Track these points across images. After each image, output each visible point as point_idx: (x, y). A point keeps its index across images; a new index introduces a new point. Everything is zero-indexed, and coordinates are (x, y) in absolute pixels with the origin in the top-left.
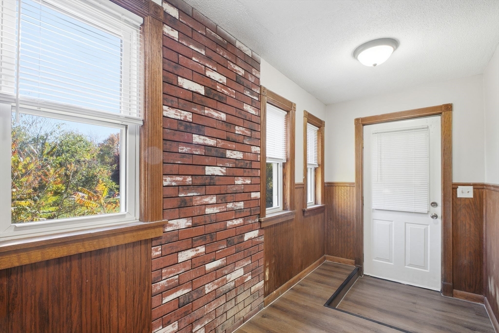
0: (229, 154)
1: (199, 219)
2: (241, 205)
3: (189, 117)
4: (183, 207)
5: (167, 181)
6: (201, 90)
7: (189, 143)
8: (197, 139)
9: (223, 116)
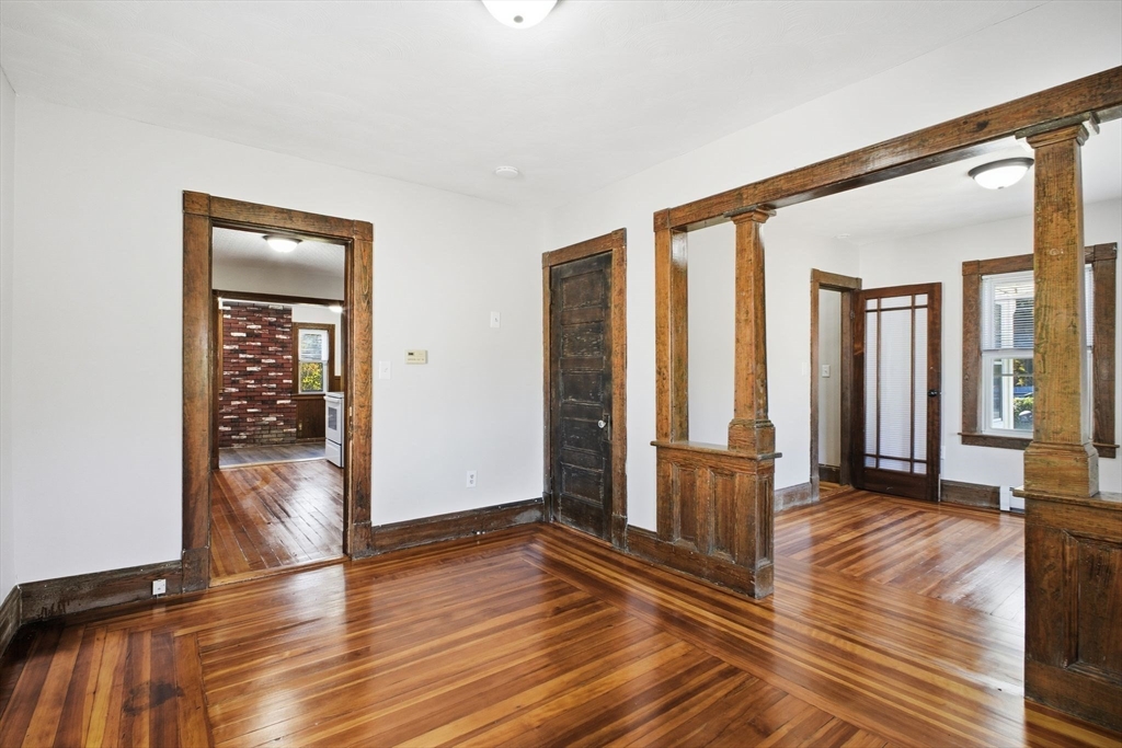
0: (263, 361)
1: (243, 388)
2: (274, 385)
3: (237, 347)
4: (234, 384)
5: (226, 373)
6: (244, 335)
7: (238, 358)
8: (241, 356)
9: (259, 344)
